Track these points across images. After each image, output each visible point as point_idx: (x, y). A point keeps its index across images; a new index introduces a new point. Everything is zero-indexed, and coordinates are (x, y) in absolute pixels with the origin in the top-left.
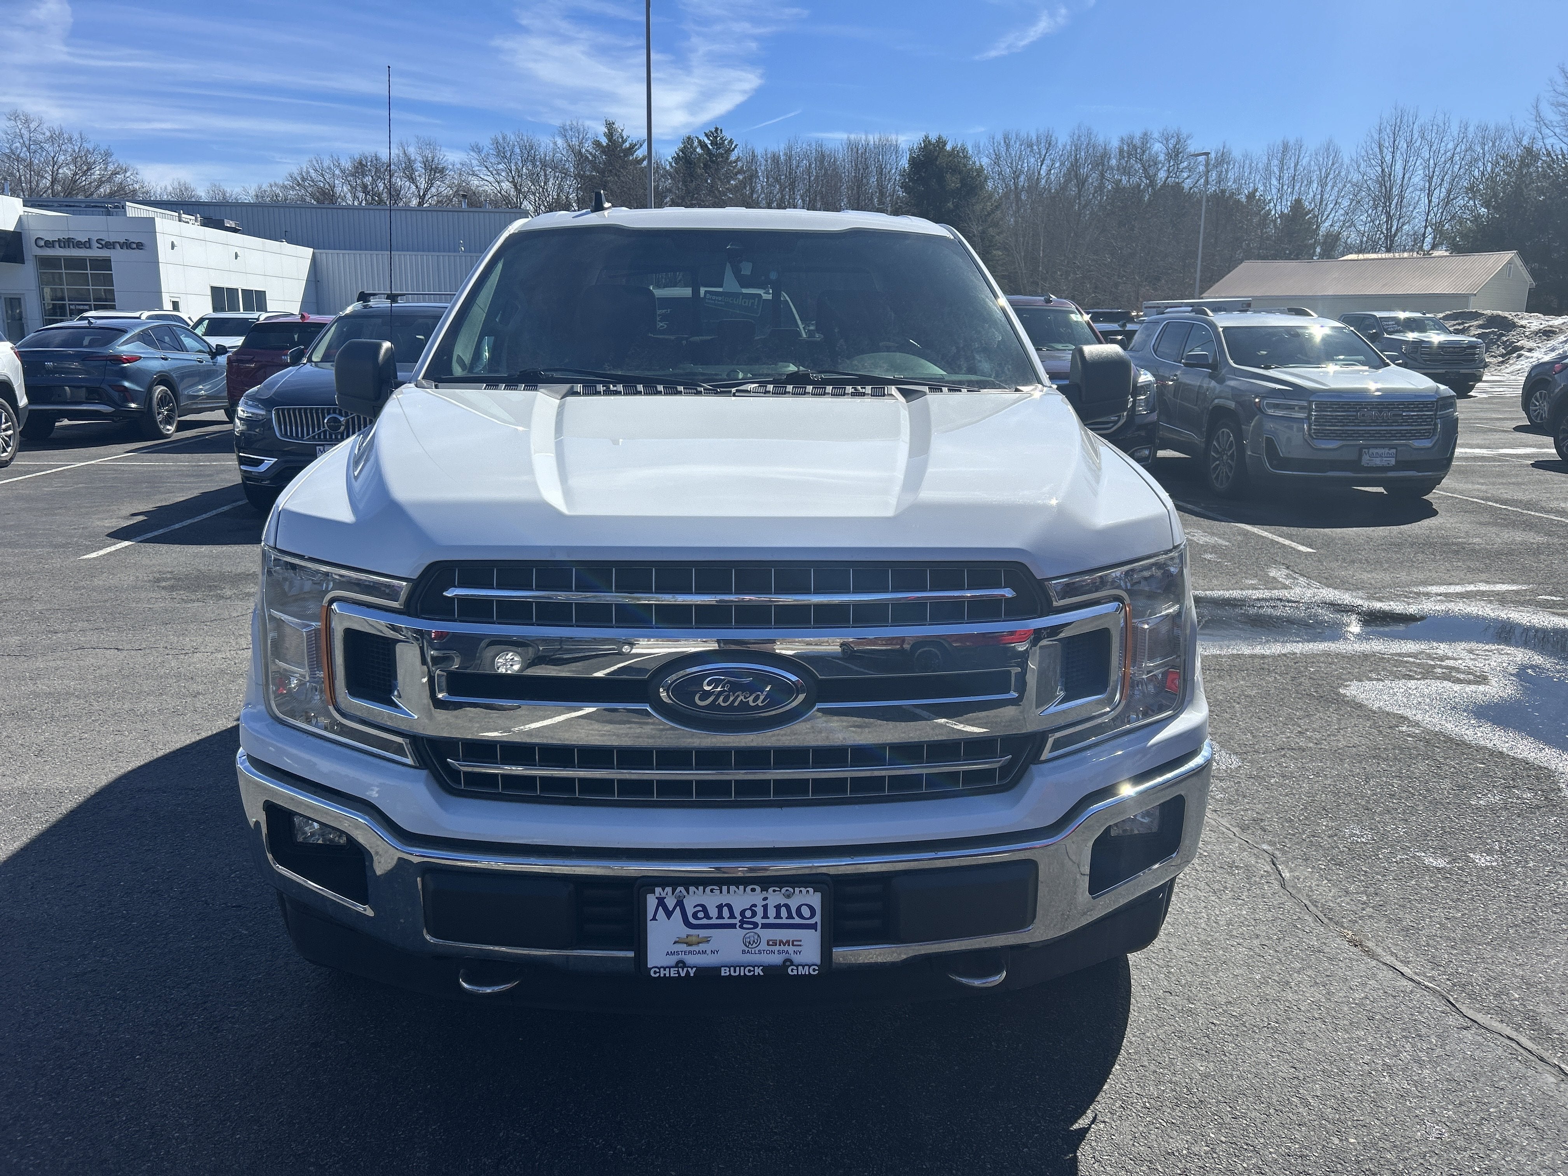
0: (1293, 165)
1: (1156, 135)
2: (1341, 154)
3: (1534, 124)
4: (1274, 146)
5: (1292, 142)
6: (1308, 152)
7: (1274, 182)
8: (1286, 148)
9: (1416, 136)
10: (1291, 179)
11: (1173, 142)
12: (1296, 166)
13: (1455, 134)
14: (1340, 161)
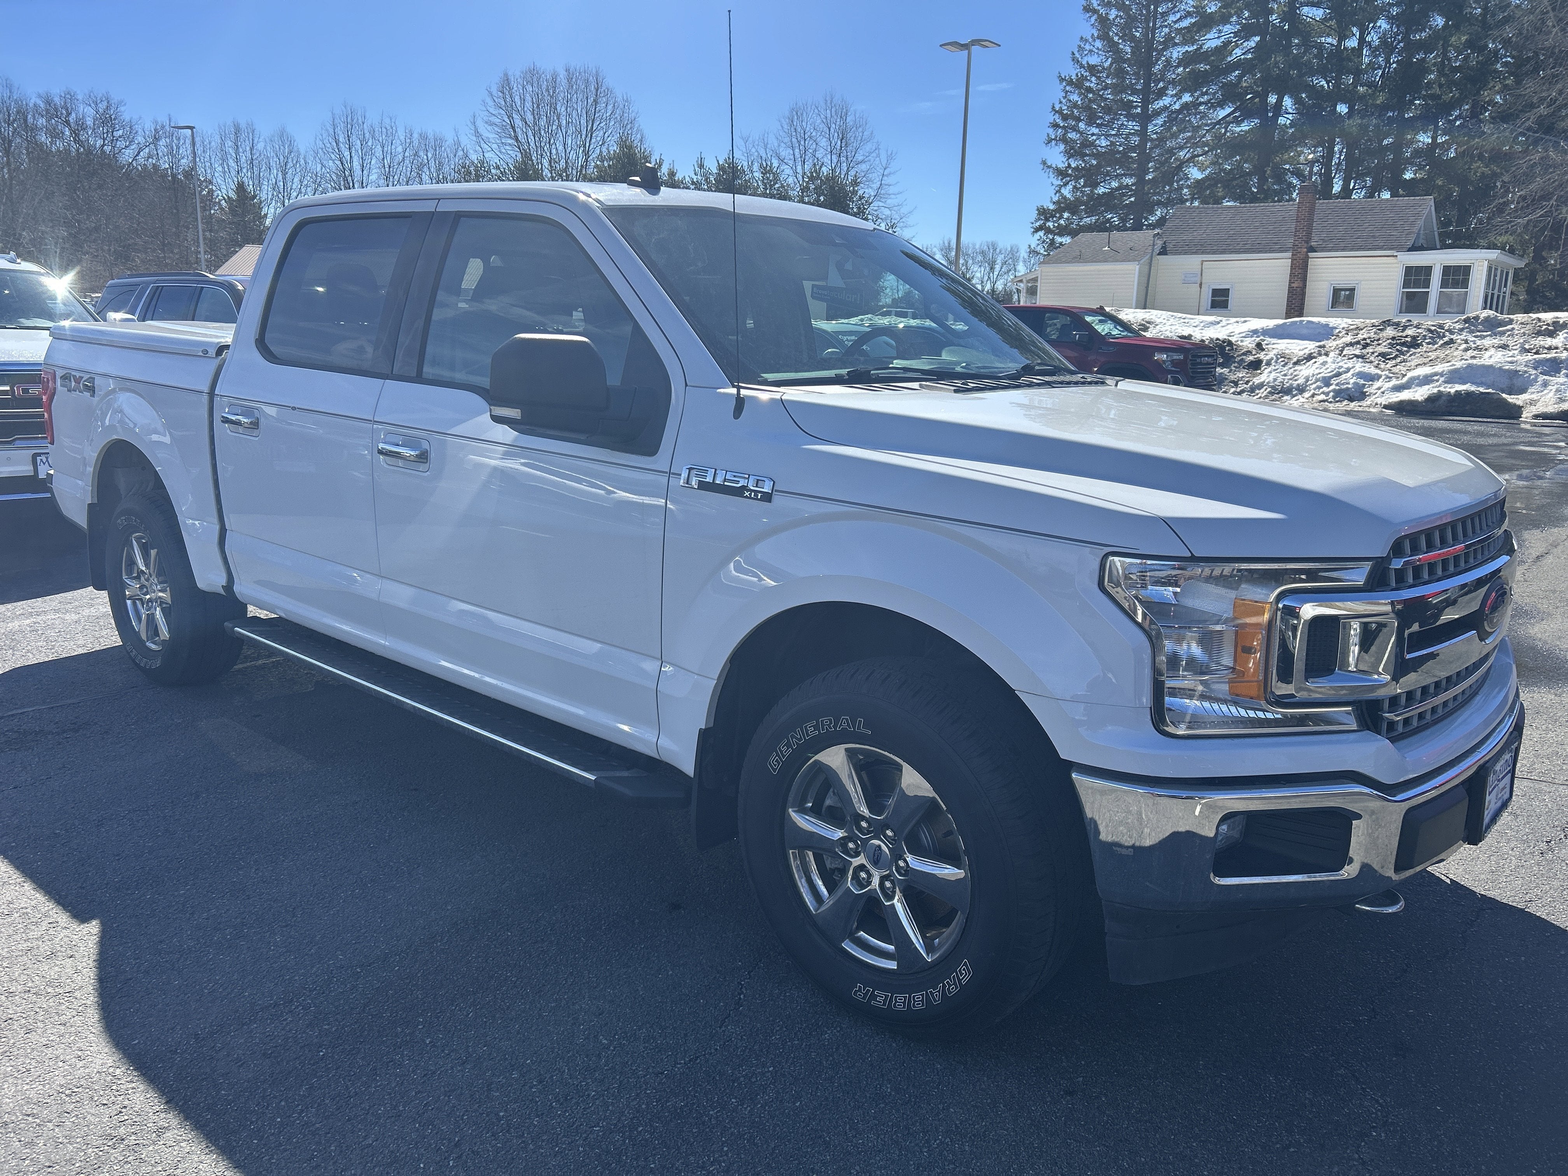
0: (248, 148)
1: (80, 97)
2: (295, 144)
3: (474, 138)
4: (225, 126)
5: (243, 125)
6: (262, 138)
7: (232, 163)
8: (238, 130)
9: (367, 135)
10: (249, 162)
11: (102, 106)
12: (251, 149)
13: (402, 138)
14: (295, 149)
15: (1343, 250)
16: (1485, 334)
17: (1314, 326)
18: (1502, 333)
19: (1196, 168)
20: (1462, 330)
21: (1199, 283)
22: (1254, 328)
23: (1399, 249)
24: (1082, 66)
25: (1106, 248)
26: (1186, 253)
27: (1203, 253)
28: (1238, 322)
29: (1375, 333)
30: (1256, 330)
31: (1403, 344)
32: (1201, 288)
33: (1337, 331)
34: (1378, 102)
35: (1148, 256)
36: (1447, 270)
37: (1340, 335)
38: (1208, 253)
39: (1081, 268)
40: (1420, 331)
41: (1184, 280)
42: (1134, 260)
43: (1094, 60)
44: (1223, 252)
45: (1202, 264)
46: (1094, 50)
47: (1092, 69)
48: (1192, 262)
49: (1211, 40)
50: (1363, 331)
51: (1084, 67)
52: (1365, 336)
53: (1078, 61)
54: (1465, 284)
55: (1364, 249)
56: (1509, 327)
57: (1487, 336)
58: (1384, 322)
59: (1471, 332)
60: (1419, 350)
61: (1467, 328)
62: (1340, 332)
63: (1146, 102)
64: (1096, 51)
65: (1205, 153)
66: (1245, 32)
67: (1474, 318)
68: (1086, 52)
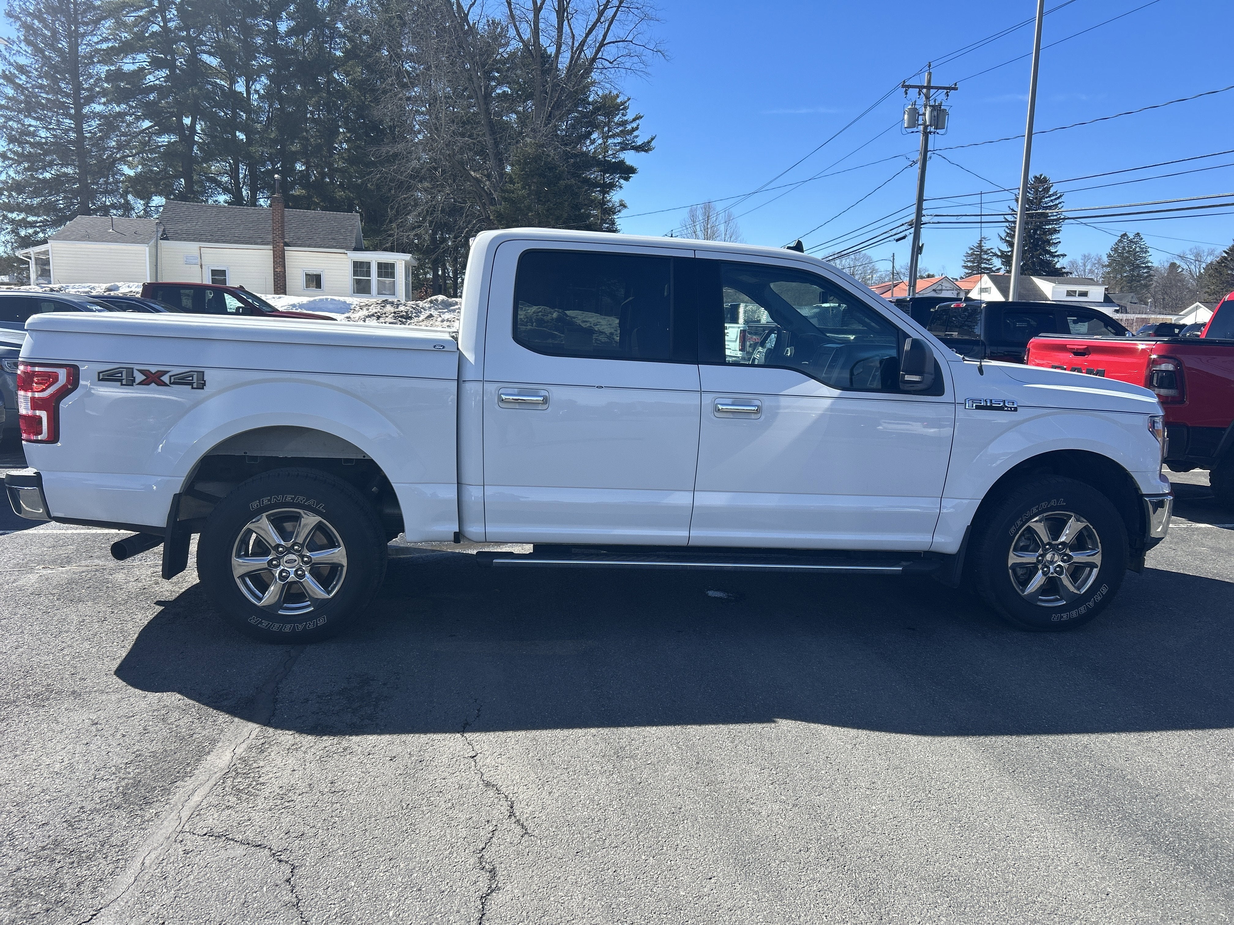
15: (309, 246)
16: (444, 311)
17: (335, 302)
18: (454, 311)
19: (126, 166)
20: (430, 308)
21: (199, 264)
22: (292, 303)
23: (347, 248)
24: (10, 64)
25: (111, 231)
26: (185, 240)
27: (200, 241)
28: (274, 298)
29: (381, 309)
30: (294, 304)
31: (402, 317)
32: (202, 268)
33: (353, 306)
34: (272, 137)
35: (153, 241)
36: (380, 265)
37: (356, 309)
38: (205, 241)
39: (88, 246)
40: (407, 308)
41: (186, 261)
42: (143, 243)
43: (22, 60)
44: (217, 241)
45: (200, 250)
46: (22, 51)
47: (22, 69)
48: (192, 247)
49: (128, 65)
50: (372, 307)
51: (12, 65)
52: (374, 311)
53: (6, 59)
54: (392, 275)
55: (323, 247)
56: (457, 307)
57: (446, 312)
58: (384, 301)
59: (436, 309)
60: (412, 321)
61: (433, 307)
62: (355, 307)
63: (79, 107)
64: (24, 53)
65: (133, 156)
66: (157, 64)
67: (435, 300)
68: (14, 52)
